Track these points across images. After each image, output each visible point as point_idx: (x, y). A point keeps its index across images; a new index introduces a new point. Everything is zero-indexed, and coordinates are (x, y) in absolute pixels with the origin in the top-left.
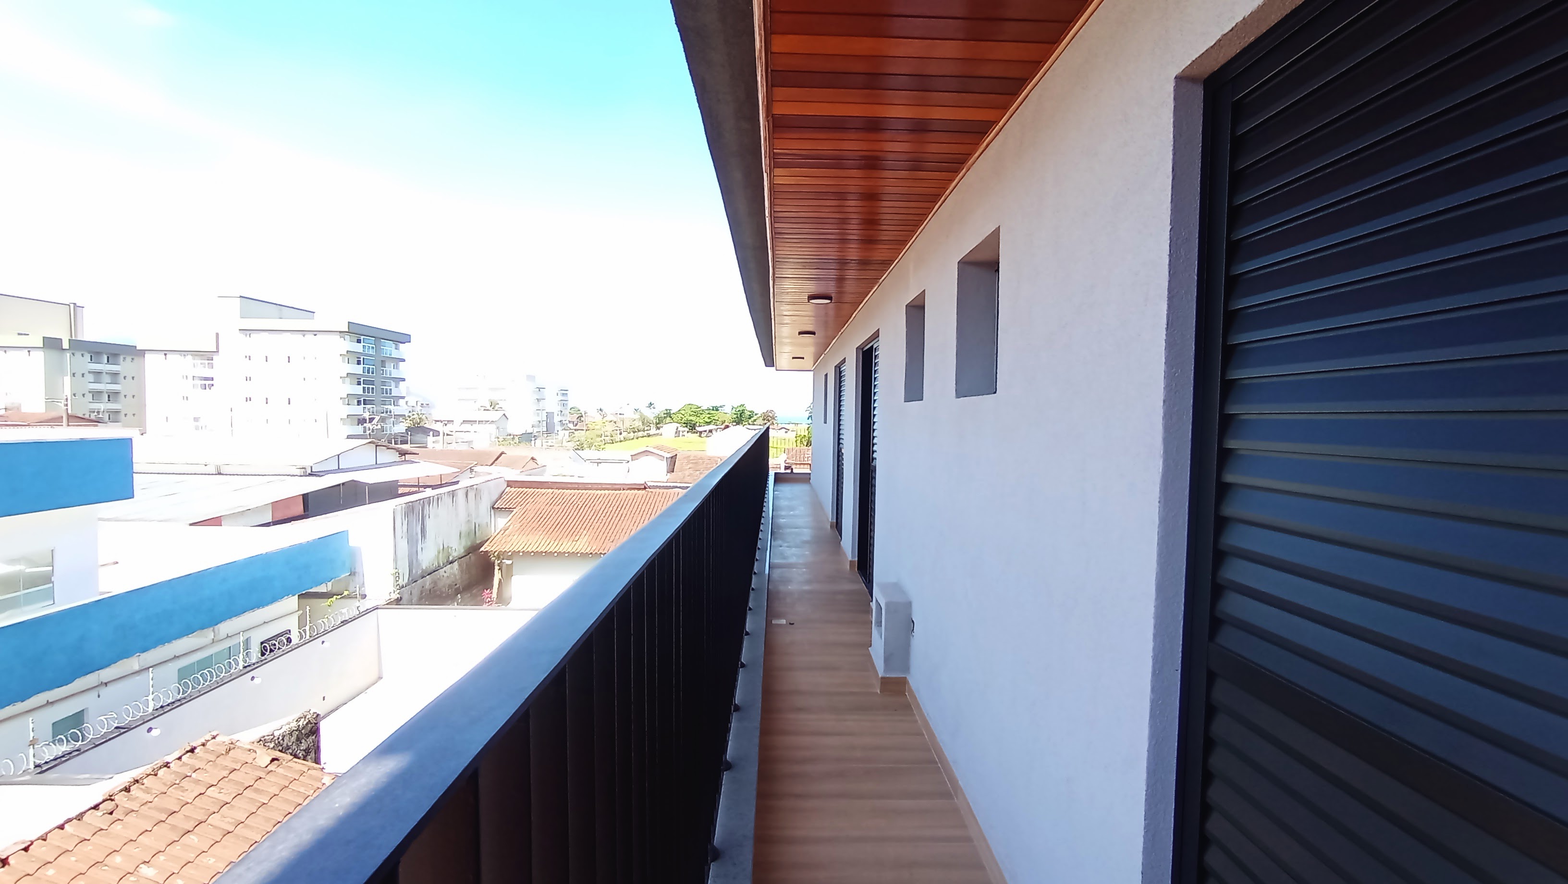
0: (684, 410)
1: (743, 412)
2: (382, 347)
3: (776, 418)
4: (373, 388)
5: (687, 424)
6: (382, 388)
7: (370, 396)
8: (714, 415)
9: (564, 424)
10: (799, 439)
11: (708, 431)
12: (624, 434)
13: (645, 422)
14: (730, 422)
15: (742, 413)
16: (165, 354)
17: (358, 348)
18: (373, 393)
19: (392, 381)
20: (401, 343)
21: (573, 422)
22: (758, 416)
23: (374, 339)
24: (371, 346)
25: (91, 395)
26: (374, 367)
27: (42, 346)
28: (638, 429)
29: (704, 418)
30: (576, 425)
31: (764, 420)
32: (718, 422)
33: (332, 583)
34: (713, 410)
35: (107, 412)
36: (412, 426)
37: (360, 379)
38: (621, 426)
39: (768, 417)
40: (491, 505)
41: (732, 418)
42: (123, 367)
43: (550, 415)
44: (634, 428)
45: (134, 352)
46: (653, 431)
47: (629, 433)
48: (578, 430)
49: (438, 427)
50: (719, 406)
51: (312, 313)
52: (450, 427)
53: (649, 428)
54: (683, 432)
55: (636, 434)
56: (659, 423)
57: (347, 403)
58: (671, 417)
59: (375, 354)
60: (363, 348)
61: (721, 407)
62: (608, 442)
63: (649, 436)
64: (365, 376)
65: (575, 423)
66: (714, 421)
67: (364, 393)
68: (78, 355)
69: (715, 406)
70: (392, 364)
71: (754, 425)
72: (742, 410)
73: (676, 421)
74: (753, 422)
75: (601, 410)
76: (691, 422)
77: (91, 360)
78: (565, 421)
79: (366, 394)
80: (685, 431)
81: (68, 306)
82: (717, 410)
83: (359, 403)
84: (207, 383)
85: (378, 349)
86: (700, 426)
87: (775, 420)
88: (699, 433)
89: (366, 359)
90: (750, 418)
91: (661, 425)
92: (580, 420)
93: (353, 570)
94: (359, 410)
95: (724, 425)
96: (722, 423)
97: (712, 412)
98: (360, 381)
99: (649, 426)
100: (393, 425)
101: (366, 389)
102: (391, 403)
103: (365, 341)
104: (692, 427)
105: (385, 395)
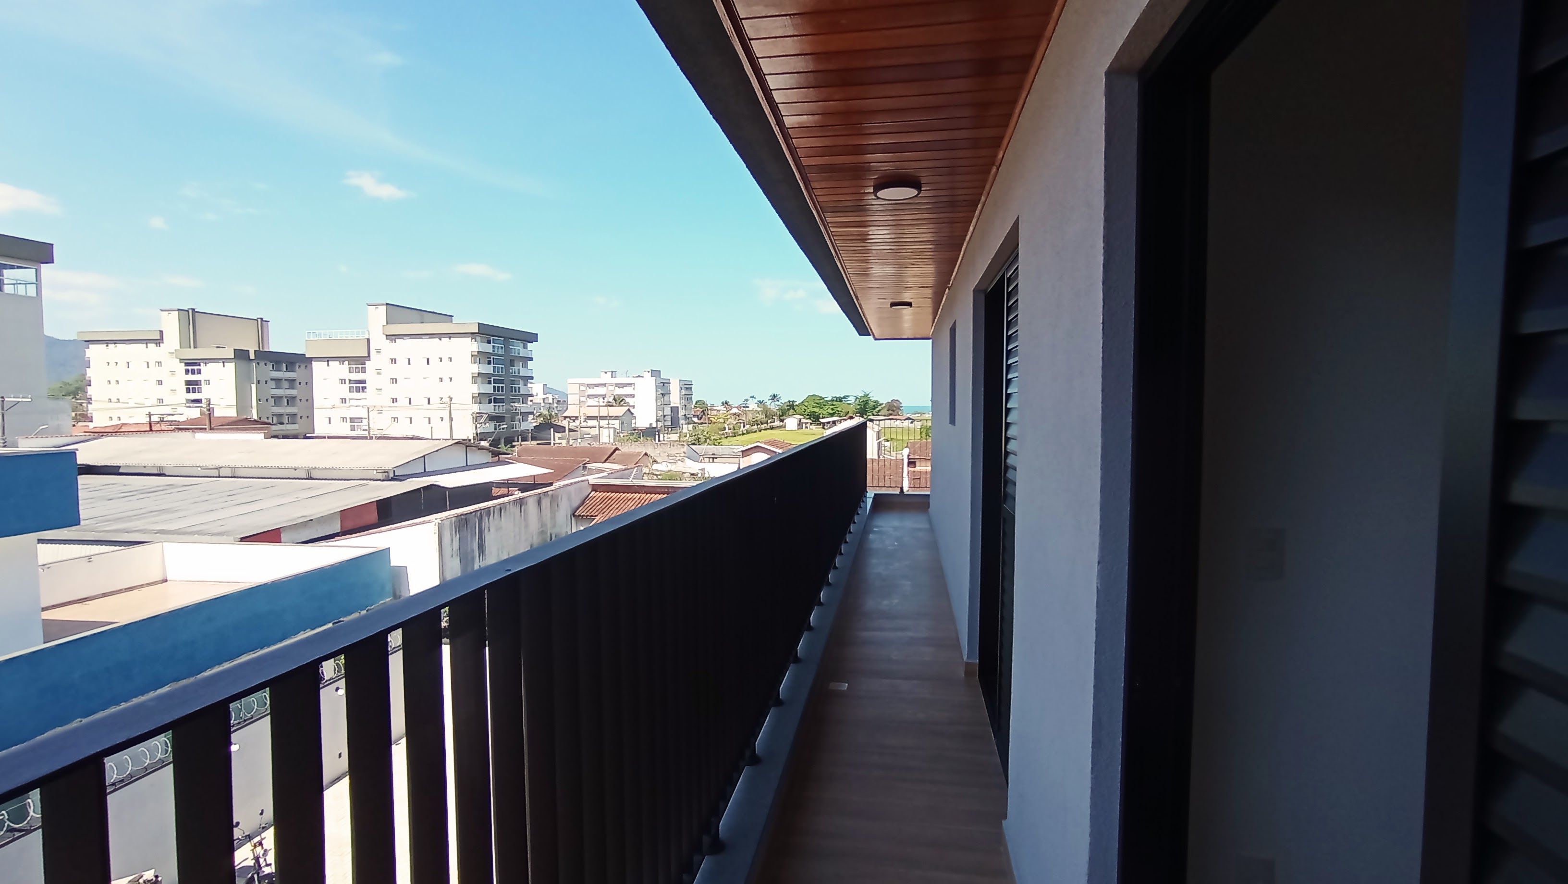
0: (808, 402)
1: (866, 403)
2: (511, 347)
3: (901, 409)
4: (502, 387)
5: (810, 415)
6: (511, 387)
7: (498, 395)
8: (838, 406)
9: (689, 418)
10: (924, 430)
11: (831, 423)
12: (747, 427)
13: (769, 414)
14: (852, 413)
16: (327, 361)
17: (489, 348)
18: (502, 391)
19: (521, 380)
20: (529, 342)
21: (698, 416)
22: (881, 405)
23: (503, 339)
24: (500, 345)
25: (273, 399)
26: (503, 366)
27: (233, 357)
28: (761, 422)
29: (827, 410)
30: (701, 418)
31: (888, 410)
32: (842, 414)
34: (836, 401)
35: (287, 415)
36: (543, 423)
37: (491, 378)
38: (744, 419)
39: (892, 407)
40: (573, 512)
41: (856, 409)
42: (297, 374)
43: (674, 410)
44: (757, 420)
45: (304, 360)
46: (777, 423)
47: (752, 426)
48: (702, 423)
49: (565, 423)
50: (842, 396)
51: (450, 317)
52: (577, 423)
53: (771, 420)
54: (806, 425)
55: (759, 426)
56: (782, 416)
57: (479, 402)
58: (794, 409)
59: (504, 353)
60: (493, 348)
61: (844, 397)
62: (731, 435)
63: (772, 428)
64: (495, 375)
65: (700, 416)
66: (837, 412)
67: (494, 391)
68: (262, 364)
69: (839, 396)
70: (521, 363)
71: (879, 415)
72: (866, 401)
73: (799, 413)
74: (878, 412)
75: (726, 403)
76: (814, 414)
77: (273, 369)
78: (689, 414)
79: (497, 392)
80: (808, 423)
81: (256, 321)
82: (841, 401)
83: (490, 401)
84: (361, 385)
85: (507, 350)
86: (823, 418)
87: (900, 410)
88: (822, 424)
89: (496, 358)
90: (874, 409)
91: (784, 417)
92: (704, 414)
93: (398, 593)
94: (490, 408)
95: (848, 416)
96: (845, 414)
97: (835, 403)
98: (491, 381)
99: (772, 418)
100: (520, 422)
101: (496, 387)
102: (520, 401)
103: (495, 341)
104: (815, 418)
105: (514, 393)
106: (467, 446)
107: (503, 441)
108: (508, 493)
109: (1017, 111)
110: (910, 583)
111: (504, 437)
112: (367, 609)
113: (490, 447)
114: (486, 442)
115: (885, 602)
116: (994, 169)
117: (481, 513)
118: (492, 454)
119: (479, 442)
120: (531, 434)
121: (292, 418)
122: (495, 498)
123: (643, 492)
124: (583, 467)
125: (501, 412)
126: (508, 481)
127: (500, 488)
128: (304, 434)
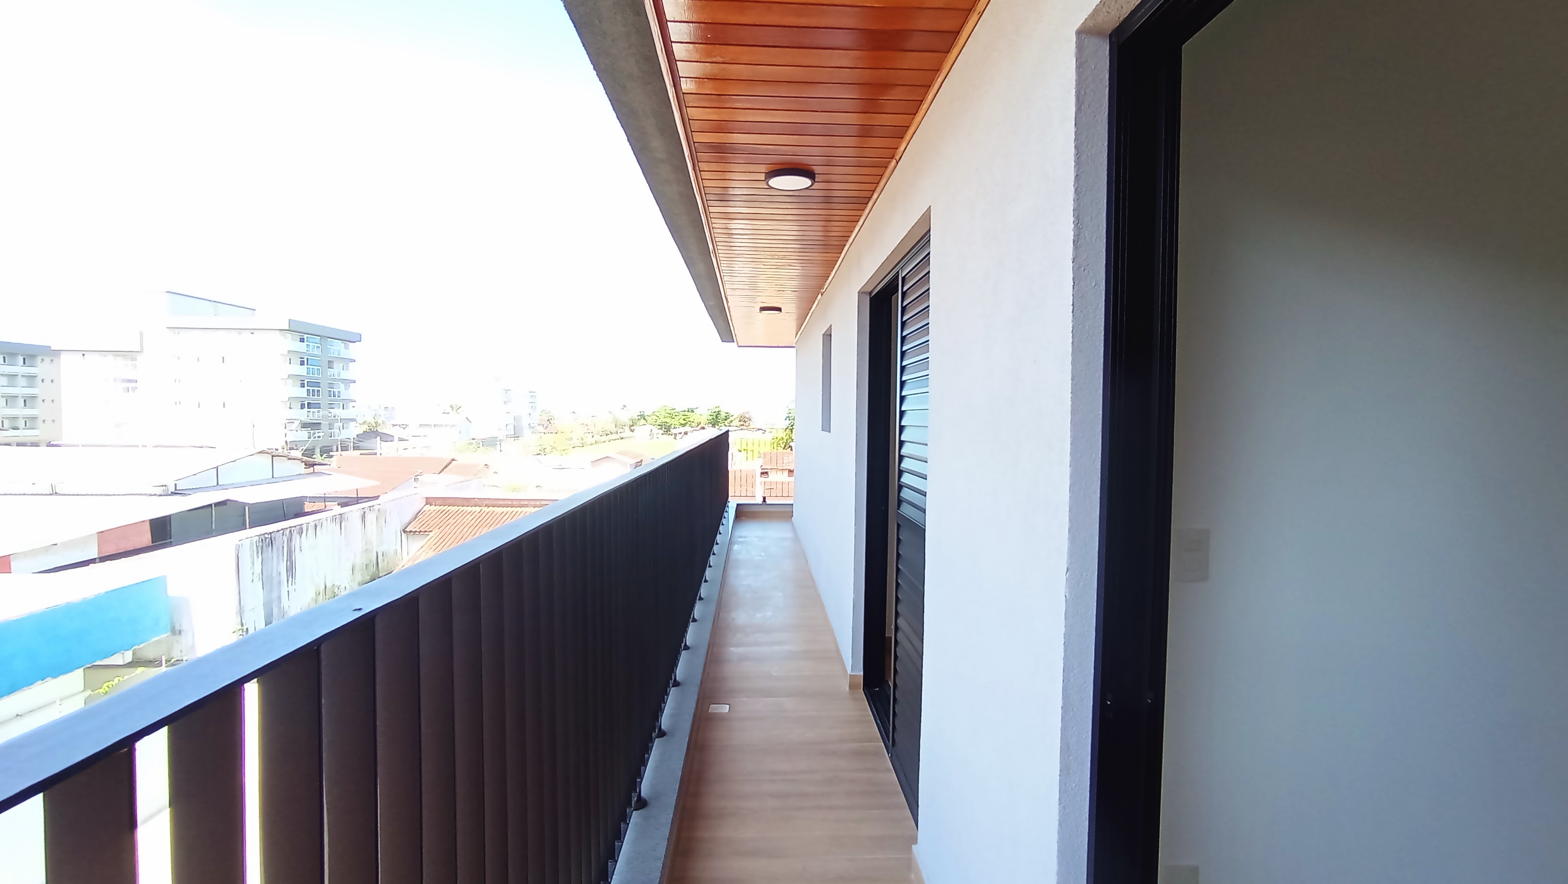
0: (659, 412)
2: (328, 347)
3: (752, 419)
4: (318, 391)
5: (661, 426)
6: (329, 391)
7: (313, 399)
8: (690, 417)
9: (533, 428)
10: (776, 442)
11: (683, 433)
12: (596, 437)
13: (618, 424)
14: (706, 424)
15: (718, 414)
16: (84, 355)
17: (302, 347)
18: (318, 396)
19: (341, 383)
20: (351, 342)
21: (543, 425)
22: (734, 417)
23: (320, 338)
24: (316, 345)
26: (320, 368)
28: (610, 432)
29: (679, 420)
30: (547, 427)
31: (740, 421)
32: (694, 424)
33: (133, 651)
34: (688, 411)
35: (23, 418)
36: (368, 431)
37: (304, 381)
38: (593, 429)
39: (744, 418)
40: (403, 528)
41: (708, 420)
42: (41, 369)
43: (517, 418)
44: (606, 431)
45: (52, 354)
46: (627, 433)
47: (601, 436)
48: (548, 433)
49: (396, 432)
51: (252, 310)
52: (408, 431)
53: (621, 430)
54: (659, 435)
55: (608, 436)
56: (633, 426)
57: (289, 406)
58: (645, 419)
59: (320, 354)
60: (307, 347)
61: (696, 408)
62: (578, 445)
63: (622, 438)
64: (309, 378)
65: (546, 425)
66: (689, 423)
67: (308, 396)
69: (690, 407)
70: (342, 365)
71: (730, 426)
72: (718, 412)
73: (650, 423)
74: (730, 423)
75: (572, 412)
76: (666, 424)
77: (4, 362)
78: (533, 424)
79: (311, 397)
82: (692, 411)
83: (302, 407)
84: (131, 385)
85: (324, 348)
86: (675, 428)
88: (673, 435)
89: (310, 359)
90: (726, 420)
91: (635, 427)
92: (550, 423)
93: (177, 628)
94: (304, 415)
95: (700, 426)
96: (697, 425)
97: (686, 413)
98: (304, 383)
99: (623, 428)
100: (340, 430)
101: (311, 391)
102: (340, 408)
103: (309, 340)
104: (666, 429)
105: (332, 397)
106: (273, 456)
107: (318, 451)
108: (325, 507)
109: (930, 97)
110: (781, 594)
111: (320, 446)
112: (133, 649)
113: (303, 457)
114: (298, 451)
115: (759, 615)
116: (894, 162)
117: (291, 531)
118: (305, 465)
119: (289, 451)
120: (354, 443)
121: (31, 422)
122: (308, 513)
123: (484, 505)
124: (415, 479)
125: (317, 418)
126: (325, 494)
127: (314, 502)
128: (48, 442)
